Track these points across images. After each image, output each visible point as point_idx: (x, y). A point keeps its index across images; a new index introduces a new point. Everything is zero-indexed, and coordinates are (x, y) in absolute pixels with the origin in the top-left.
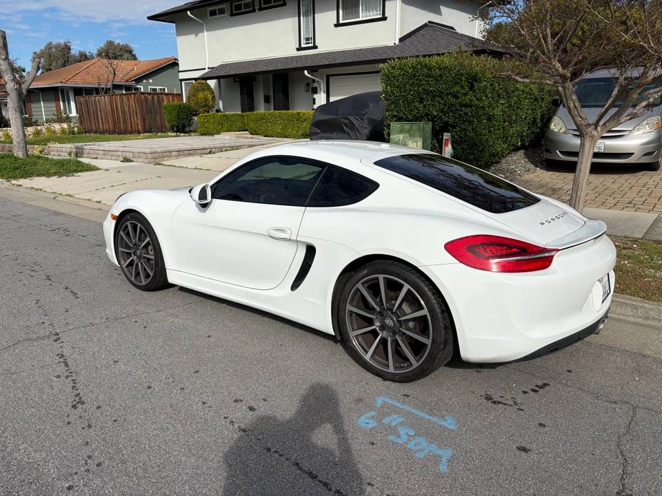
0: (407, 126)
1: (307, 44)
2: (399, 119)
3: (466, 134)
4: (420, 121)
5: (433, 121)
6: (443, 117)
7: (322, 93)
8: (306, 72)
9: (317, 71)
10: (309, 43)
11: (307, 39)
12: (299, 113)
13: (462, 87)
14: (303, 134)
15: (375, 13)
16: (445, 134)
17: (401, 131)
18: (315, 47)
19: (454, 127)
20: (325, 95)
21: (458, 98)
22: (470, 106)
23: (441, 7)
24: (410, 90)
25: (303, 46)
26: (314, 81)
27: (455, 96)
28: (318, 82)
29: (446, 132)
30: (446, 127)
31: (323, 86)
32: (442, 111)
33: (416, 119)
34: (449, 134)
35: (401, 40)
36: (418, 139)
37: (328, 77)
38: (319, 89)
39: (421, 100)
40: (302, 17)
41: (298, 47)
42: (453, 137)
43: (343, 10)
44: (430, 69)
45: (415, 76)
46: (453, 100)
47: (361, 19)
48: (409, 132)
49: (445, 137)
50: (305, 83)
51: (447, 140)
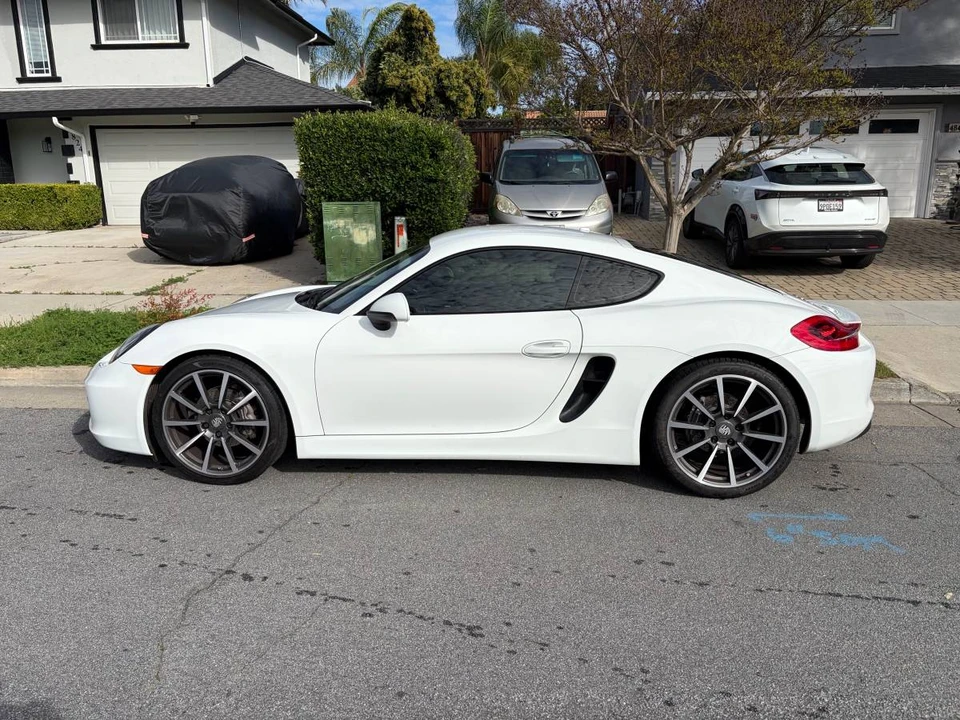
0: (348, 208)
1: (37, 72)
2: (331, 198)
3: (430, 217)
4: (363, 200)
5: (383, 201)
6: (398, 195)
7: (85, 155)
8: (55, 120)
9: (70, 119)
10: (42, 72)
11: (38, 65)
12: (52, 188)
13: (423, 155)
14: (63, 223)
15: (165, 35)
16: (397, 218)
17: (340, 215)
18: (56, 79)
19: (413, 209)
20: (91, 158)
21: (418, 170)
22: (435, 181)
23: (257, 38)
24: (346, 158)
25: (29, 75)
26: (65, 134)
27: (413, 168)
28: (74, 136)
29: (397, 215)
30: (400, 210)
31: (85, 144)
32: (397, 187)
33: (356, 198)
34: (404, 218)
35: (217, 80)
36: (368, 225)
37: (93, 130)
38: (76, 149)
39: (364, 172)
40: (22, 27)
41: (20, 76)
42: (408, 221)
43: (105, 23)
44: (376, 129)
45: (352, 138)
46: (411, 173)
47: (141, 42)
48: (352, 215)
49: (397, 223)
50: (44, 139)
51: (401, 226)
